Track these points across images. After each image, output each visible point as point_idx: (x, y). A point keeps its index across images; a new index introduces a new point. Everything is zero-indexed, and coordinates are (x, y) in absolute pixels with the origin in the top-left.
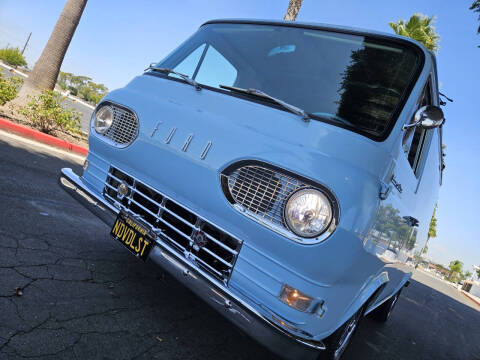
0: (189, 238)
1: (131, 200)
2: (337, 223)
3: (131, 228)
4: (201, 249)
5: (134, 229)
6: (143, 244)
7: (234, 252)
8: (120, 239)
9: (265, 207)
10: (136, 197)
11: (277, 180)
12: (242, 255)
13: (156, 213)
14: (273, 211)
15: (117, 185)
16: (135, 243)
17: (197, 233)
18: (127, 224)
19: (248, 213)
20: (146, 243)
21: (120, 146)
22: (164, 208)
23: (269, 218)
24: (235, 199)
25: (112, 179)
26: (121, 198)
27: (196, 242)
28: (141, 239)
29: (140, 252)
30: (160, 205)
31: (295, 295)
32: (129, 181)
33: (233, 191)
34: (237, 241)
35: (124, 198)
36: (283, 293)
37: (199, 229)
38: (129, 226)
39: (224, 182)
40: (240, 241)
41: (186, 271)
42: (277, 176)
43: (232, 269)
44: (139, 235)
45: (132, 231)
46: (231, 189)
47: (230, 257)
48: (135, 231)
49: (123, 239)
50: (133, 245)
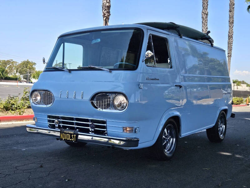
0: (89, 128)
1: (61, 125)
2: (128, 102)
4: (94, 130)
6: (74, 137)
7: (105, 125)
8: (65, 139)
9: (108, 106)
10: (63, 122)
11: (108, 96)
12: (108, 124)
13: (74, 125)
14: (111, 106)
15: (53, 122)
16: (71, 138)
17: (91, 125)
18: (65, 133)
19: (104, 110)
20: (75, 136)
21: (48, 106)
22: (76, 122)
23: (110, 109)
24: (98, 107)
25: (50, 120)
26: (57, 126)
27: (92, 128)
28: (72, 135)
29: (74, 140)
30: (74, 121)
31: (128, 129)
32: (58, 118)
33: (97, 105)
34: (104, 121)
35: (59, 125)
36: (124, 130)
37: (91, 123)
38: (66, 133)
39: (92, 103)
40: (105, 120)
41: (92, 138)
42: (108, 95)
43: (107, 130)
44: (71, 134)
45: (68, 134)
46: (95, 105)
47: (104, 127)
48: (69, 134)
49: (66, 139)
50: (70, 139)
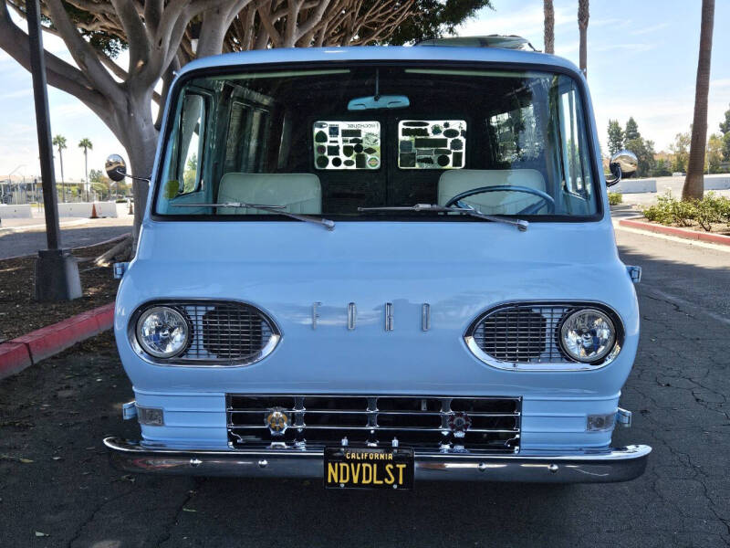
0: (440, 428)
1: (302, 427)
2: (623, 333)
3: (362, 461)
4: (466, 433)
5: (368, 460)
6: (395, 471)
7: (515, 414)
8: (349, 484)
13: (364, 424)
16: (382, 474)
18: (349, 462)
20: (401, 467)
22: (377, 412)
27: (456, 428)
28: (389, 466)
29: (396, 481)
30: (367, 411)
34: (514, 401)
37: (451, 413)
38: (356, 462)
40: (518, 398)
41: (476, 466)
43: (519, 433)
44: (381, 464)
45: (364, 465)
48: (372, 462)
49: (355, 480)
50: (378, 479)
